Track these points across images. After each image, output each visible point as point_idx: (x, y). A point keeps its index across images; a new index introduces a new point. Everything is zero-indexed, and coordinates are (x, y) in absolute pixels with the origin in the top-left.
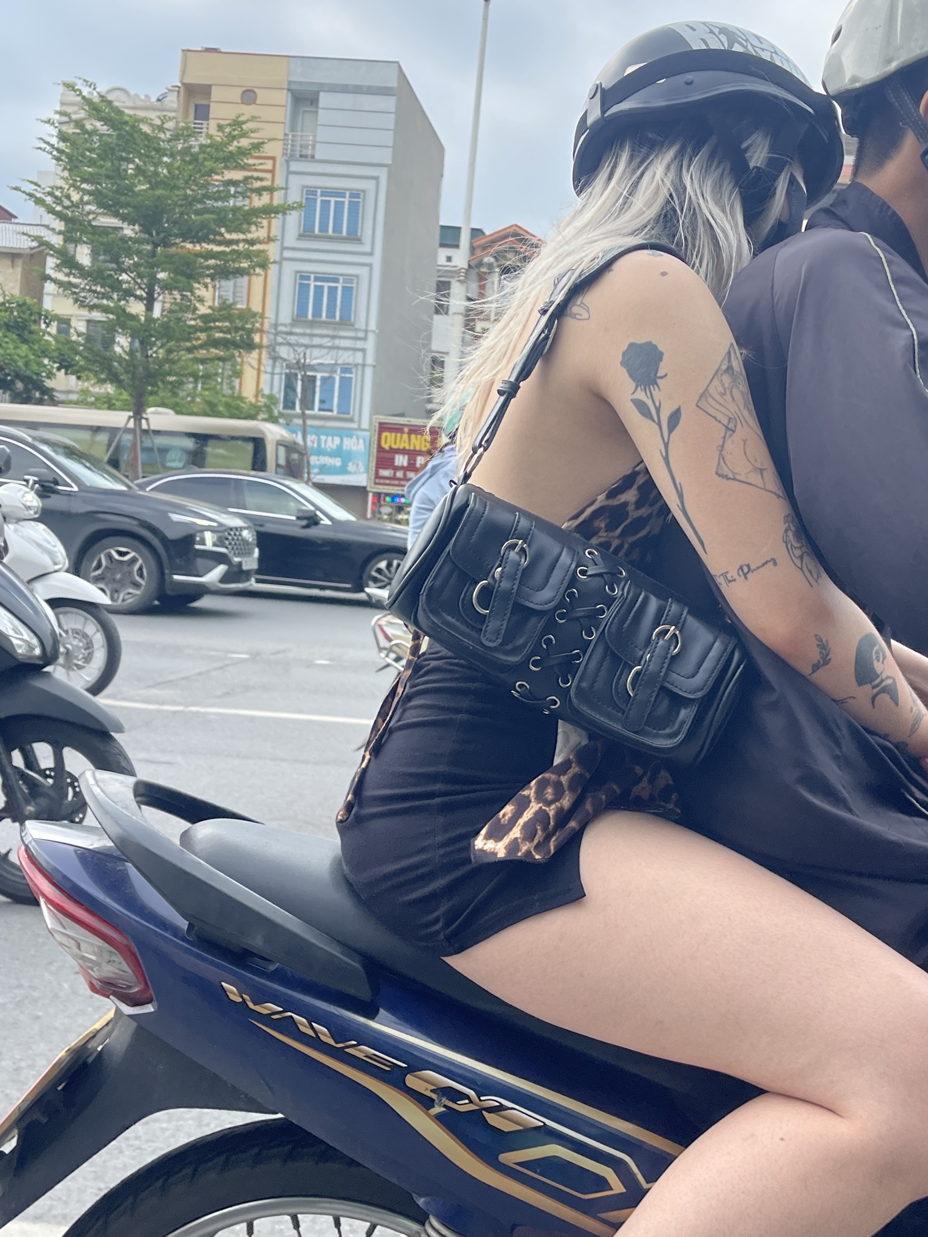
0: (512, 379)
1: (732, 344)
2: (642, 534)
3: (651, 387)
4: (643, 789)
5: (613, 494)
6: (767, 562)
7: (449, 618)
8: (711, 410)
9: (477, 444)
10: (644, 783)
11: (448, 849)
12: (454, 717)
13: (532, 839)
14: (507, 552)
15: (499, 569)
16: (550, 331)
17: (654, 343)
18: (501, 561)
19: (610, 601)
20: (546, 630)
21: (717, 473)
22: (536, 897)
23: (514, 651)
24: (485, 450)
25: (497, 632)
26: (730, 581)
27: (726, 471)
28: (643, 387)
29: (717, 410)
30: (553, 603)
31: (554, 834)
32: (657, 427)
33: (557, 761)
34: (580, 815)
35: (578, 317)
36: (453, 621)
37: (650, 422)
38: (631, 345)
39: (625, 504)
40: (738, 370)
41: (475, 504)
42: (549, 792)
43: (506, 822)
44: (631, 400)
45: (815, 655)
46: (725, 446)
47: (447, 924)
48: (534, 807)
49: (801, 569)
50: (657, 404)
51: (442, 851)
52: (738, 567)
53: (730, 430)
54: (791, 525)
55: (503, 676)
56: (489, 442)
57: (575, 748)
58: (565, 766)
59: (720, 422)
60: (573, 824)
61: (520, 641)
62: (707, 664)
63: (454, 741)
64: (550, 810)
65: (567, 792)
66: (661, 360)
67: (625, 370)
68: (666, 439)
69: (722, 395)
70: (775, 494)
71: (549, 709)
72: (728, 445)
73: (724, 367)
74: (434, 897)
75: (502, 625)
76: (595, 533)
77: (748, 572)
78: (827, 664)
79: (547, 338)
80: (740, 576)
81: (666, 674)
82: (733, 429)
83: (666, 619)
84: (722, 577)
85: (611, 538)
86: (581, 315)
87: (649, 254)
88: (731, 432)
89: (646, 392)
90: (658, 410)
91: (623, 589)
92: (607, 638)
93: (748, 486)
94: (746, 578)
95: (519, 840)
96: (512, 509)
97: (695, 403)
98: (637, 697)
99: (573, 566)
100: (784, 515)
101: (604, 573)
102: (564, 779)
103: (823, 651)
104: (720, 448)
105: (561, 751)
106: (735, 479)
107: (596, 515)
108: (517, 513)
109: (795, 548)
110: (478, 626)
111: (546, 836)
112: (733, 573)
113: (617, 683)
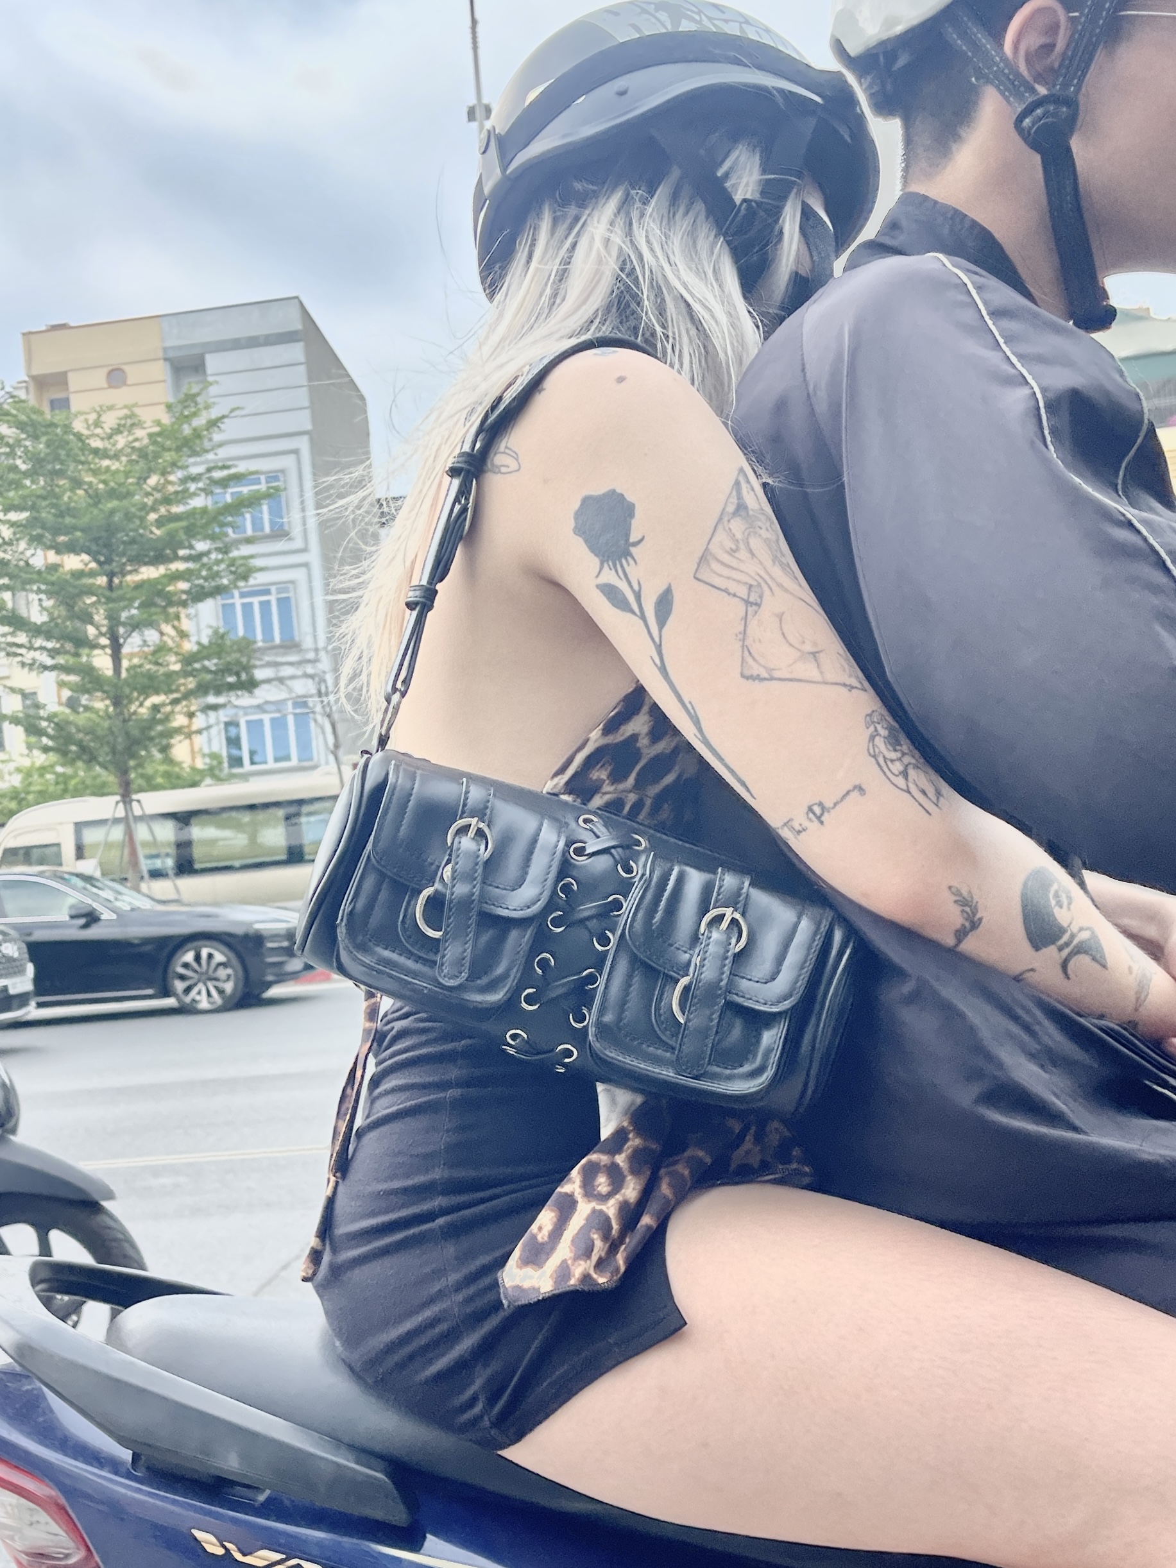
0: (424, 582)
1: (741, 470)
2: (669, 779)
3: (624, 561)
4: (748, 1151)
5: (611, 726)
6: (848, 793)
7: (387, 954)
8: (717, 581)
9: (389, 689)
10: (748, 1143)
11: (471, 1290)
12: (442, 1095)
13: (588, 1253)
14: (457, 840)
15: (449, 867)
16: (467, 499)
17: (619, 491)
18: (450, 855)
19: (625, 888)
20: (534, 950)
21: (743, 676)
22: (611, 1341)
23: (491, 987)
24: (403, 695)
25: (459, 962)
26: (799, 832)
27: (756, 670)
28: (610, 563)
29: (728, 578)
30: (539, 903)
31: (622, 1242)
32: (641, 622)
33: (606, 1132)
34: (654, 1206)
35: (503, 470)
36: (394, 956)
37: (630, 615)
38: (586, 500)
39: (634, 738)
40: (757, 506)
41: (398, 778)
42: (602, 1183)
43: (546, 1239)
44: (598, 586)
45: (955, 917)
46: (749, 632)
47: (492, 1400)
48: (584, 1209)
49: (909, 792)
50: (636, 587)
51: (460, 1297)
52: (806, 809)
53: (752, 605)
54: (879, 727)
55: (484, 1026)
56: (407, 682)
57: (629, 1109)
58: (620, 1137)
59: (734, 595)
60: (646, 1220)
61: (500, 970)
62: (794, 957)
63: (448, 1131)
64: (608, 1208)
65: (629, 1178)
66: (631, 515)
67: (581, 540)
68: (657, 640)
69: (732, 552)
70: (845, 685)
71: (564, 1065)
72: (753, 629)
73: (731, 508)
74: (463, 1366)
75: (465, 951)
76: (594, 790)
77: (822, 814)
78: (977, 927)
79: (464, 510)
80: (810, 820)
81: (730, 982)
82: (759, 601)
83: (717, 900)
84: (785, 828)
85: (623, 791)
86: (508, 467)
87: (595, 354)
88: (754, 608)
89: (617, 571)
90: (638, 596)
91: (645, 866)
92: (630, 943)
93: (796, 684)
94: (822, 823)
95: (569, 1262)
96: (455, 776)
97: (692, 575)
98: (690, 1024)
99: (562, 844)
100: (864, 715)
101: (613, 847)
102: (621, 1159)
103: (968, 909)
104: (741, 636)
105: (608, 1120)
106: (772, 679)
107: (591, 762)
108: (465, 780)
109: (892, 761)
110: (431, 956)
111: (610, 1246)
112: (800, 820)
113: (657, 1009)
